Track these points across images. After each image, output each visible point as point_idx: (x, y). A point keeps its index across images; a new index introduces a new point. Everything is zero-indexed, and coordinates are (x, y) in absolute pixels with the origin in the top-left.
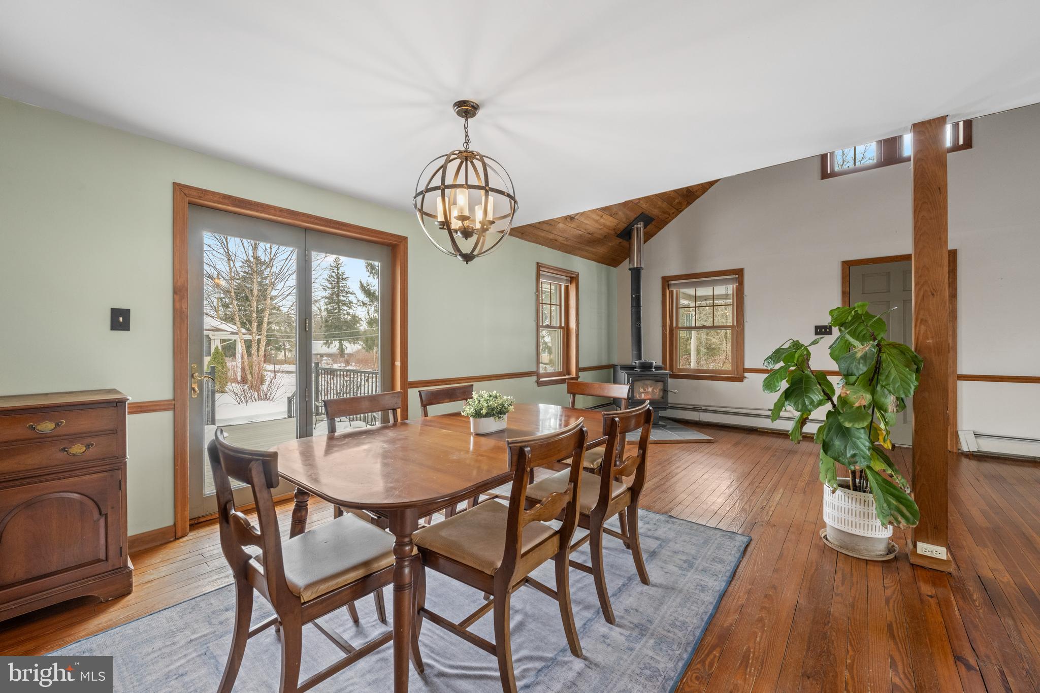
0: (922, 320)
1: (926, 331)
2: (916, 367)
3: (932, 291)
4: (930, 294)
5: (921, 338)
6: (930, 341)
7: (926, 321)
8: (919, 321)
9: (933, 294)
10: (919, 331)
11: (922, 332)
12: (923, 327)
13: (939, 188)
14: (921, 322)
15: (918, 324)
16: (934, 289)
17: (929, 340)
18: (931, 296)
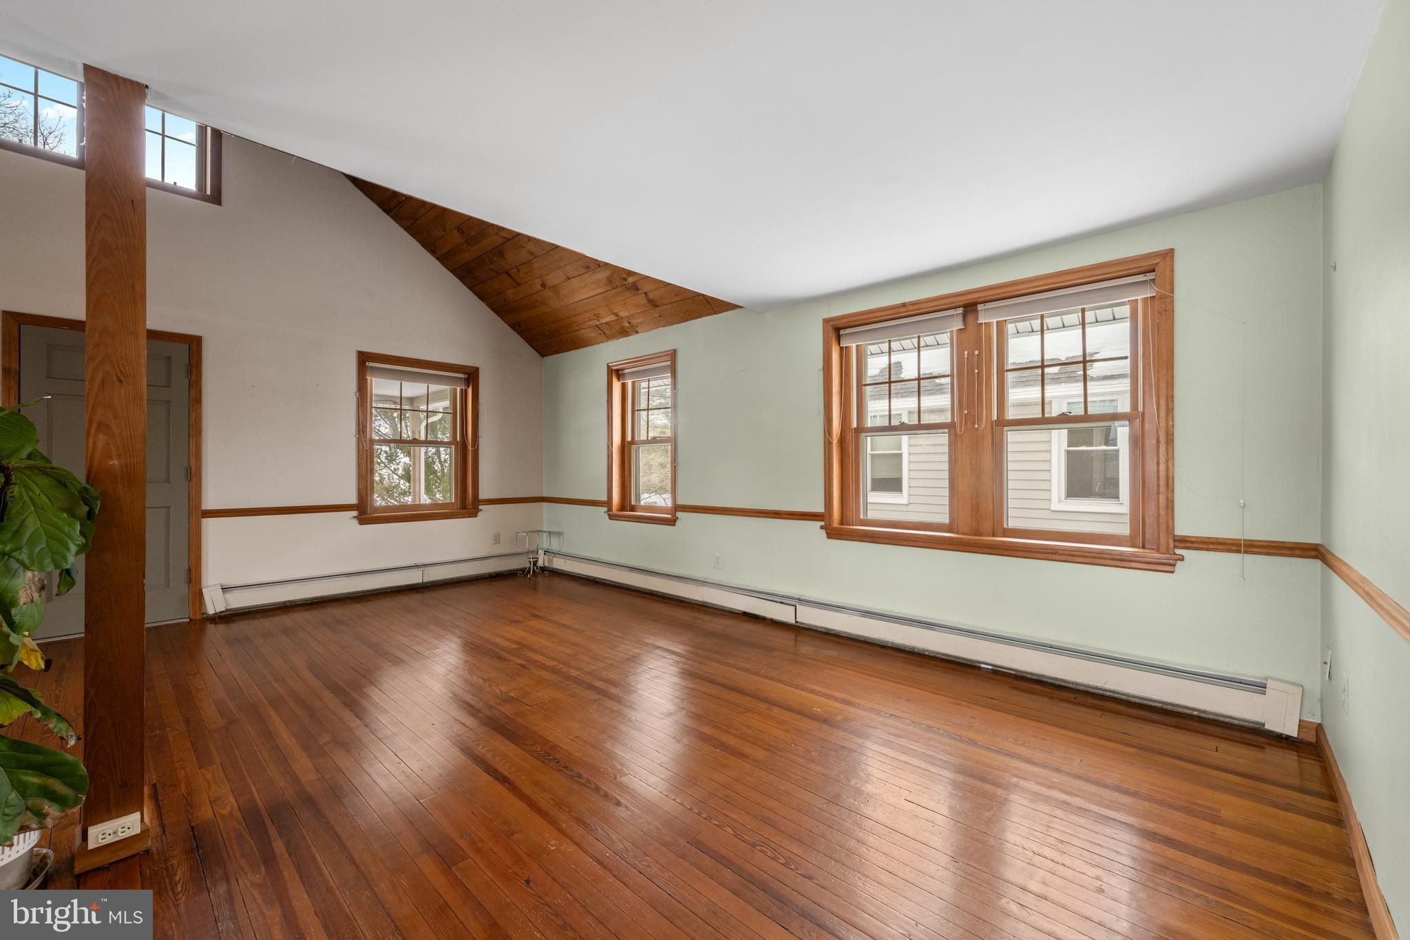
0: (100, 424)
1: (108, 444)
2: (86, 509)
3: (120, 375)
4: (115, 379)
5: (97, 456)
6: (115, 462)
7: (108, 427)
8: (95, 426)
9: (120, 381)
10: (94, 443)
11: (100, 445)
12: (101, 436)
13: (132, 201)
14: (98, 429)
15: (93, 431)
16: (121, 372)
17: (112, 460)
18: (117, 383)
